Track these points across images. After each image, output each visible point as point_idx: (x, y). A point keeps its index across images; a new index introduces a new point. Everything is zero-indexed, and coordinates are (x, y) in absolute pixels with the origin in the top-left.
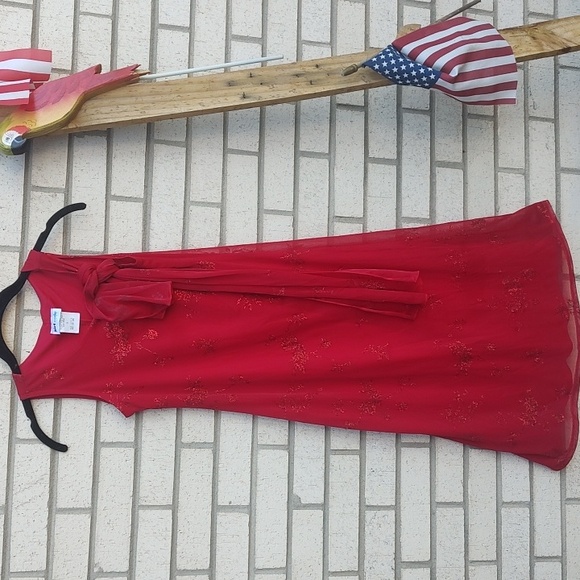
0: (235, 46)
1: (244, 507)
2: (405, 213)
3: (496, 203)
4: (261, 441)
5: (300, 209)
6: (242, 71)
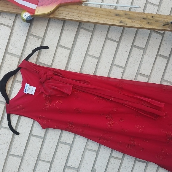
1: (76, 168)
2: (165, 78)
4: (88, 147)
5: (127, 67)
6: (123, 11)
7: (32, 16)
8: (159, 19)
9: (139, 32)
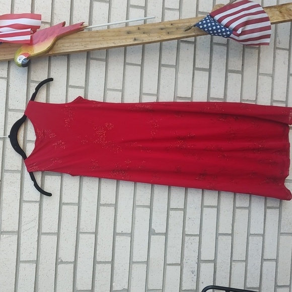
0: (132, 10)
1: (128, 234)
2: (211, 96)
3: (257, 91)
5: (161, 93)
6: (134, 26)
7: (27, 59)
8: (179, 25)
9: (163, 47)
